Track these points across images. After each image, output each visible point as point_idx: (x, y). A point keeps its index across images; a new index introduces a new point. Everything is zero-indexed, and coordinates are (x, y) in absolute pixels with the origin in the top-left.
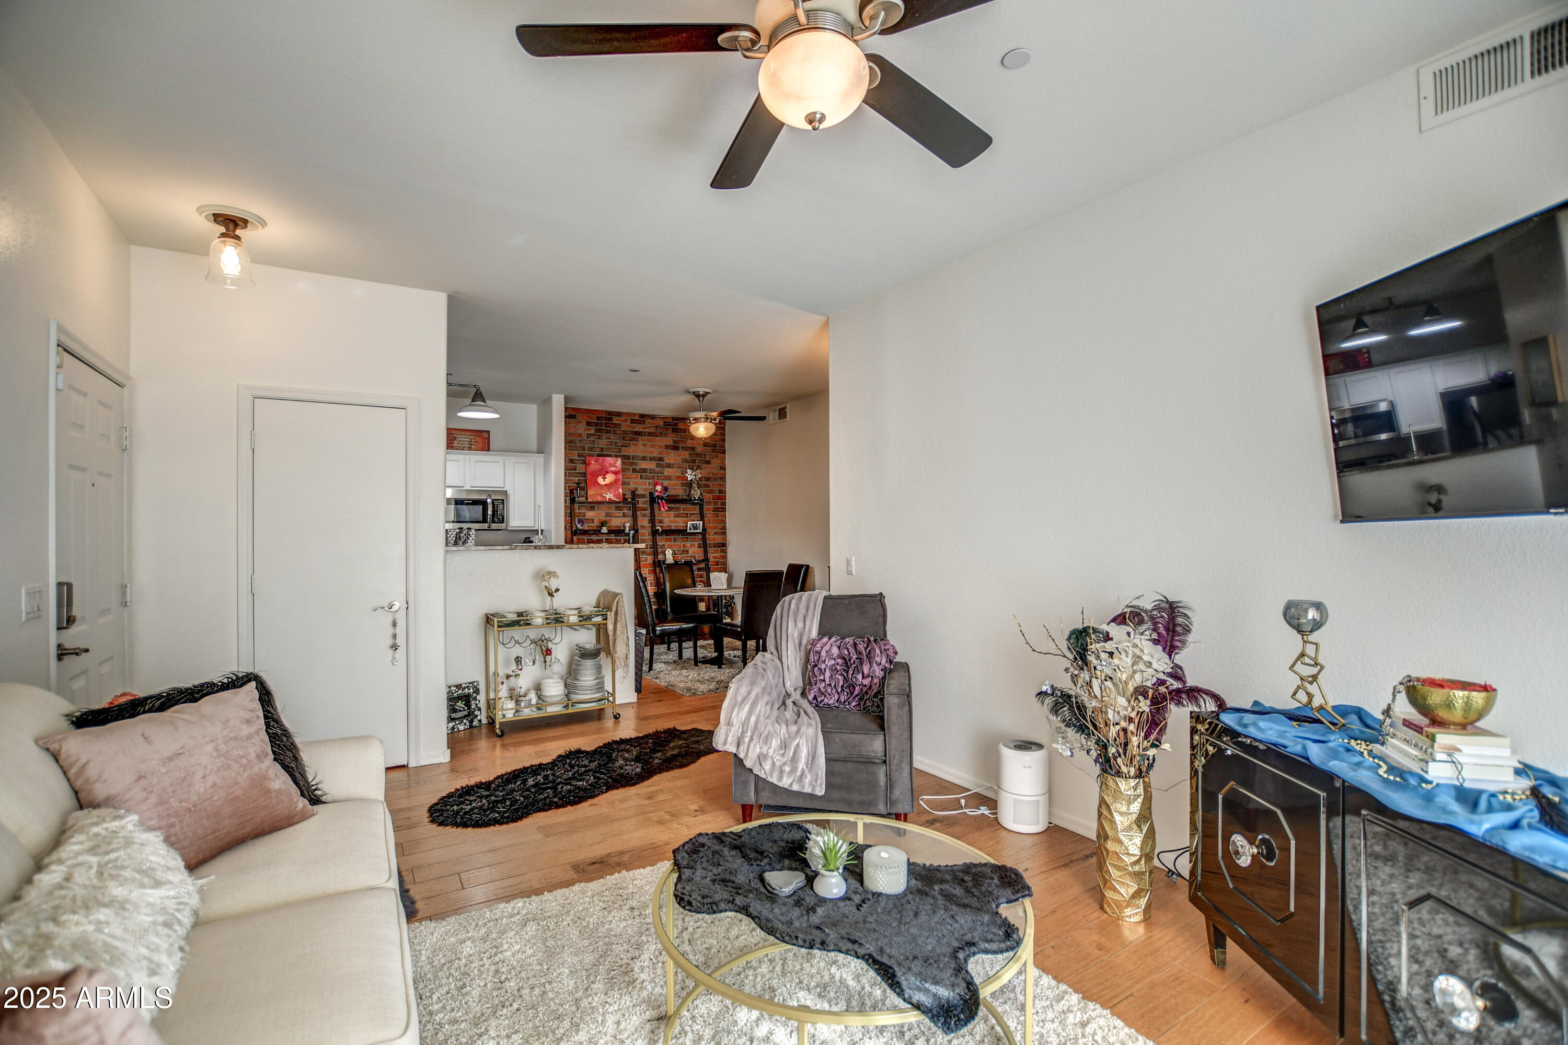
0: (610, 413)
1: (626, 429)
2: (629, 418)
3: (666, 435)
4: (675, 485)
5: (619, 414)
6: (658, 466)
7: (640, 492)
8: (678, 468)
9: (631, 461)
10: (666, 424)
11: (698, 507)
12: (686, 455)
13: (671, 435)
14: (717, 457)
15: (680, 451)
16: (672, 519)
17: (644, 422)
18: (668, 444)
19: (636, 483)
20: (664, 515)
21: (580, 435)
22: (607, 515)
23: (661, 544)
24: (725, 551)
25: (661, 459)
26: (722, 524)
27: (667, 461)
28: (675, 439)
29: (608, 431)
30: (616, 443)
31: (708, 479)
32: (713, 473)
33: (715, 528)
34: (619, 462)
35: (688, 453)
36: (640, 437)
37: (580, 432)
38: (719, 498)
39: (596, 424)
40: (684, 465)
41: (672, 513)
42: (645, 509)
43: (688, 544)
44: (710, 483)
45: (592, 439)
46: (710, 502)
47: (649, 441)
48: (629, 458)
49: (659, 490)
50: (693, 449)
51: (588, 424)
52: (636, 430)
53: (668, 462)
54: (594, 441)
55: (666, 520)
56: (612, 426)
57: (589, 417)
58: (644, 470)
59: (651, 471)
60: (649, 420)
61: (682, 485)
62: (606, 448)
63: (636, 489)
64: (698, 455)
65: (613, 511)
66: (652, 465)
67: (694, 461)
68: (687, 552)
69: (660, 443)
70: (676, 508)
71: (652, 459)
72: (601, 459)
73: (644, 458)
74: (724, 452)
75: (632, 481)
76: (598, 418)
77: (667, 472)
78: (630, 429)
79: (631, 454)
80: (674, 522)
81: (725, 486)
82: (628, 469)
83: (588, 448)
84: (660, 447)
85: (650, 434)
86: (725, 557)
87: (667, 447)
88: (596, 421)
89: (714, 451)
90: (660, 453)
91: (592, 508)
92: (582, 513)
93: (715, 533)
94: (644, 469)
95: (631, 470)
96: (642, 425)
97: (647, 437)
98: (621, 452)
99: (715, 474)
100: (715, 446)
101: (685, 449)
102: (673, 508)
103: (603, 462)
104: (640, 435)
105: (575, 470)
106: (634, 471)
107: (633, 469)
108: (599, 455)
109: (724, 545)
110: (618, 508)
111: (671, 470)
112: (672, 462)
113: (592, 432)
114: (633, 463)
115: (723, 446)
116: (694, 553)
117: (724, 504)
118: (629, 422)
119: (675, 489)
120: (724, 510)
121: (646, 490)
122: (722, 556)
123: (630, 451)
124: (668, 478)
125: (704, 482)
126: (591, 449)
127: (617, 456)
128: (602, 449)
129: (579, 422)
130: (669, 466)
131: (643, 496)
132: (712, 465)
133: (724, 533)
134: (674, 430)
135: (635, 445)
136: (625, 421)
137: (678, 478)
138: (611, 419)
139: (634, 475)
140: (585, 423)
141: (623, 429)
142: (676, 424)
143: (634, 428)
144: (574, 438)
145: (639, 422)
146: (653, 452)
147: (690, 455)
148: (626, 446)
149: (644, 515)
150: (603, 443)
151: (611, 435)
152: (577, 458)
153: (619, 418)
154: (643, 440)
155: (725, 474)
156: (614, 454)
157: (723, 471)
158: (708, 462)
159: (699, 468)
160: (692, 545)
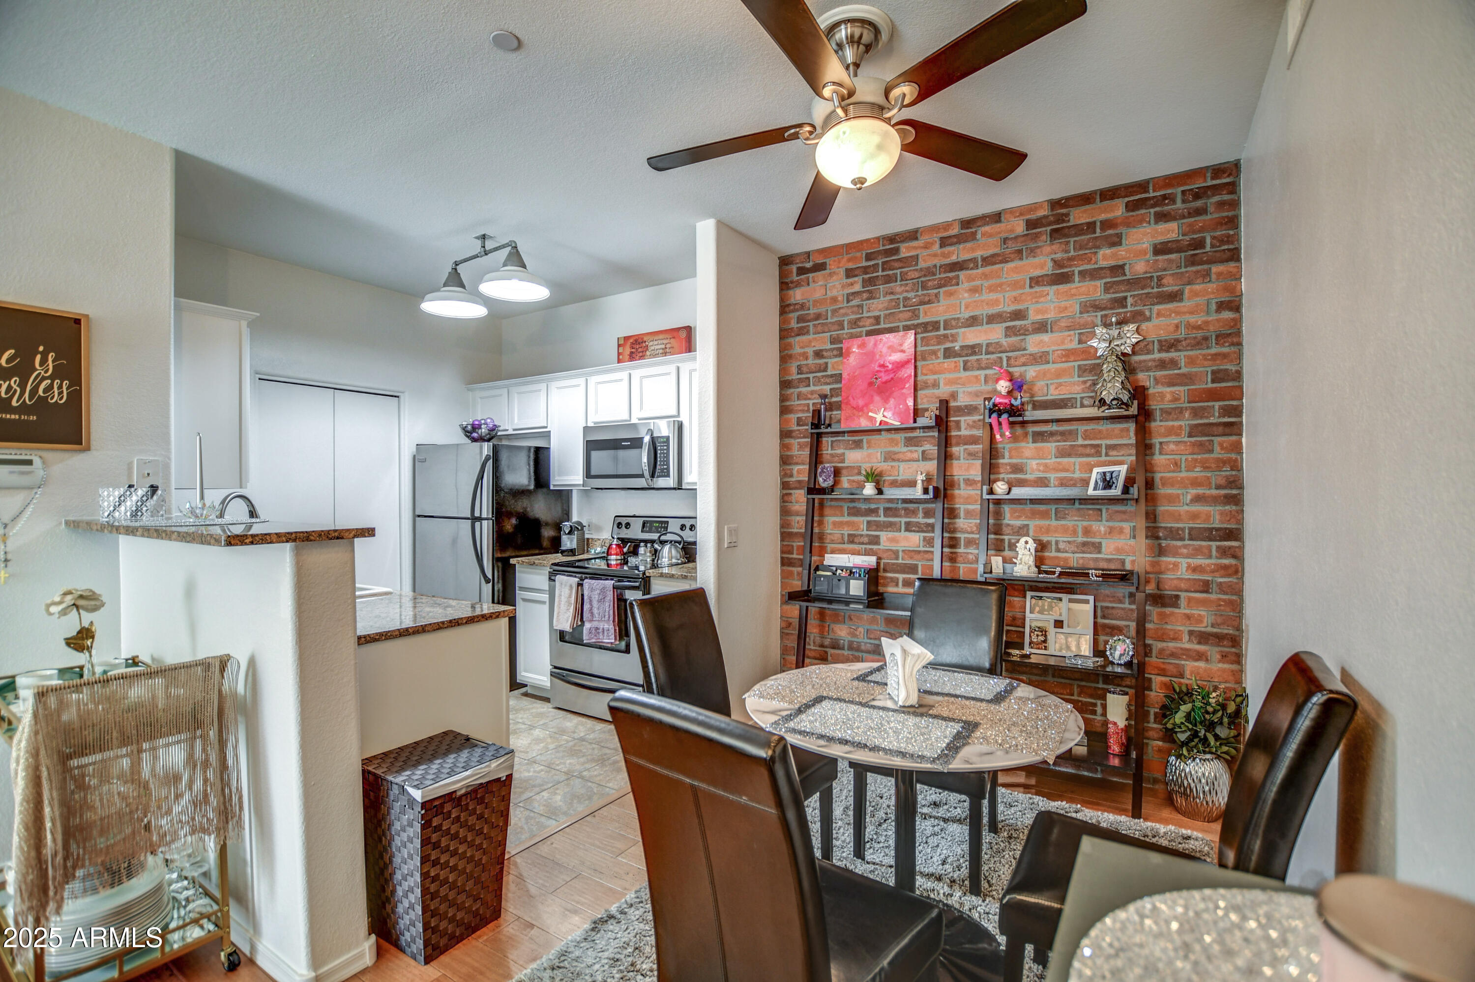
0: (892, 239)
1: (929, 264)
2: (936, 237)
3: (1032, 252)
4: (1059, 374)
5: (913, 235)
6: (1010, 332)
7: (962, 400)
8: (1069, 328)
9: (942, 332)
10: (1031, 224)
11: (1132, 426)
12: (1095, 290)
13: (1047, 249)
14: (1208, 273)
15: (1077, 284)
16: (1052, 461)
17: (973, 237)
18: (1038, 273)
19: (950, 382)
20: (1027, 453)
21: (834, 300)
22: (889, 457)
23: (1018, 523)
24: (1237, 555)
25: (1018, 315)
26: (1227, 472)
27: (1033, 316)
28: (1059, 256)
29: (889, 280)
30: (906, 299)
31: (1169, 345)
32: (1189, 326)
33: (1195, 483)
34: (911, 336)
35: (1099, 283)
36: (962, 274)
37: (835, 293)
38: (1213, 395)
39: (865, 270)
40: (1087, 317)
41: (1051, 446)
42: (974, 440)
43: (1101, 527)
44: (1180, 356)
45: (855, 302)
46: (1181, 410)
47: (986, 276)
48: (935, 326)
49: (1004, 392)
50: (1118, 269)
51: (850, 273)
52: (954, 258)
53: (1039, 317)
54: (860, 306)
55: (1033, 463)
56: (896, 265)
57: (849, 260)
58: (973, 349)
59: (991, 348)
60: (987, 228)
61: (1082, 370)
62: (886, 316)
63: (954, 395)
64: (1136, 283)
65: (901, 448)
66: (995, 334)
67: (1121, 302)
68: (1098, 547)
69: (1016, 277)
70: (1062, 434)
71: (992, 319)
72: (872, 340)
73: (973, 321)
74: (1234, 256)
75: (942, 378)
76: (869, 257)
77: (1034, 343)
78: (938, 262)
79: (942, 319)
80: (1056, 470)
81: (1240, 357)
82: (934, 353)
83: (849, 322)
84: (1016, 285)
85: (988, 261)
86: (1237, 572)
87: (1035, 281)
88: (865, 264)
89: (1192, 261)
90: (1016, 300)
91: (858, 445)
92: (837, 455)
93: (1197, 499)
94: (973, 347)
95: (941, 354)
96: (969, 245)
97: (980, 270)
98: (918, 317)
99: (1199, 328)
100: (1199, 244)
101: (1093, 274)
102: (1052, 434)
103: (875, 345)
104: (962, 269)
105: (825, 370)
106: (949, 353)
107: (946, 350)
108: (870, 333)
109: (1234, 534)
110: (910, 442)
111: (1045, 337)
112: (1051, 316)
113: (858, 287)
114: (945, 336)
115: (1234, 239)
116: (1118, 550)
117: (1237, 411)
118: (937, 245)
119: (1060, 385)
120: (1233, 428)
121: (977, 394)
122: (1225, 567)
123: (938, 312)
124: (1040, 358)
125: (1157, 355)
126: (855, 323)
127: (907, 328)
128: (877, 319)
129: (831, 275)
130: (1042, 327)
131: (970, 410)
132: (1187, 304)
133: (1236, 500)
134: (1055, 234)
135: (950, 294)
136: (926, 247)
137: (1068, 355)
138: (896, 251)
139: (949, 363)
140: (842, 272)
141: (922, 264)
142: (1062, 218)
143: (944, 256)
144: (822, 310)
145: (959, 239)
146: (996, 302)
147: (1107, 288)
148: (929, 302)
149: (972, 455)
150: (878, 306)
151: (897, 286)
152: (829, 346)
153: (914, 243)
154: (970, 279)
155: (1237, 324)
156: (901, 324)
157: (1227, 315)
158: (1175, 297)
159: (1138, 317)
160: (1111, 530)
